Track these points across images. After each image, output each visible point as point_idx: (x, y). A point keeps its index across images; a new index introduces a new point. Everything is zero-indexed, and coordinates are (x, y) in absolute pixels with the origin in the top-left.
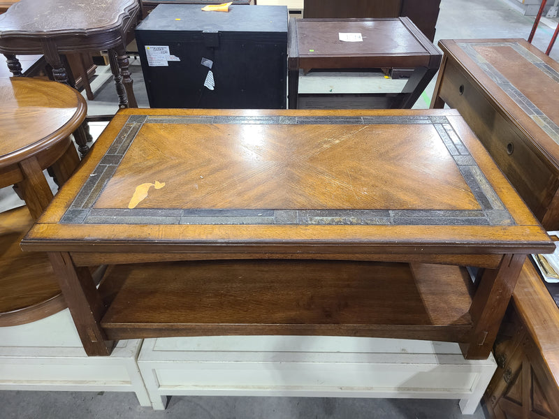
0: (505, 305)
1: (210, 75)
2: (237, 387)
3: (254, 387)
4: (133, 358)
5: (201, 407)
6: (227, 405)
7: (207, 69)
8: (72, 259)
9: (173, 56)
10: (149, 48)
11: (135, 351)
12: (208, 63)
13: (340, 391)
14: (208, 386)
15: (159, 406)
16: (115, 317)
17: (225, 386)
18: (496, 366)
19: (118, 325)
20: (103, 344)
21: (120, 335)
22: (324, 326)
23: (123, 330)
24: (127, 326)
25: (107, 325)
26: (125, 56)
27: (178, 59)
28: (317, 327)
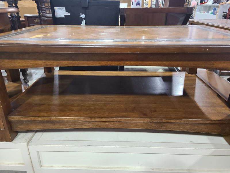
1: (84, 21)
2: (89, 167)
3: (99, 168)
4: (26, 143)
7: (82, 19)
9: (67, 12)
10: (56, 8)
11: (28, 140)
12: (83, 16)
14: (71, 167)
16: (17, 114)
17: (82, 167)
19: (18, 118)
20: (8, 132)
21: (19, 126)
22: (143, 120)
23: (21, 122)
24: (23, 118)
25: (11, 118)
26: (44, 6)
27: (69, 14)
28: (138, 120)
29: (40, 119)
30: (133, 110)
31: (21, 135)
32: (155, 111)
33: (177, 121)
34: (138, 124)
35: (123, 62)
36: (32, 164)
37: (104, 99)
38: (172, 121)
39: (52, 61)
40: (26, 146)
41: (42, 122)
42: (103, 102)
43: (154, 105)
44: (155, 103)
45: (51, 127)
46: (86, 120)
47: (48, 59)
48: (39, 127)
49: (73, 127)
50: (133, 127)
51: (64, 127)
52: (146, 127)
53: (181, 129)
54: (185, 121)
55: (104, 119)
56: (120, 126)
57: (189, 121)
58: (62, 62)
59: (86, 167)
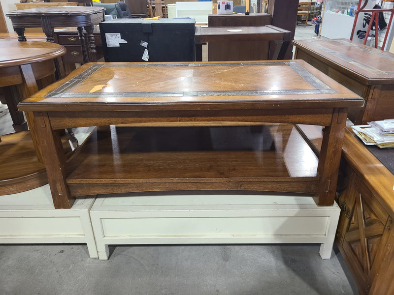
0: (339, 156)
1: (146, 52)
2: (159, 236)
3: (171, 236)
4: (87, 210)
5: (134, 258)
6: (153, 257)
7: (144, 48)
8: (50, 123)
9: (123, 40)
10: (107, 35)
11: (89, 206)
12: (145, 44)
13: (233, 237)
14: (139, 236)
15: (104, 256)
16: (76, 176)
17: (151, 236)
18: (340, 210)
19: (78, 181)
20: (66, 197)
21: (79, 191)
22: (218, 180)
23: (81, 186)
24: (84, 181)
25: (70, 182)
26: (92, 35)
27: (126, 42)
28: (214, 180)
29: (103, 181)
30: (210, 169)
31: (79, 202)
32: (234, 169)
33: (257, 180)
34: (214, 184)
35: (194, 118)
36: (94, 234)
37: (176, 157)
38: (251, 180)
39: (117, 119)
40: (88, 213)
41: (106, 186)
42: (174, 161)
43: (234, 162)
44: (236, 161)
45: (116, 191)
46: (155, 181)
47: (112, 117)
48: (101, 191)
49: (140, 190)
50: (209, 188)
51: (131, 191)
52: (223, 188)
53: (262, 189)
54: (266, 179)
55: (175, 180)
56: (194, 188)
57: (270, 179)
58: (127, 119)
59: (157, 236)
